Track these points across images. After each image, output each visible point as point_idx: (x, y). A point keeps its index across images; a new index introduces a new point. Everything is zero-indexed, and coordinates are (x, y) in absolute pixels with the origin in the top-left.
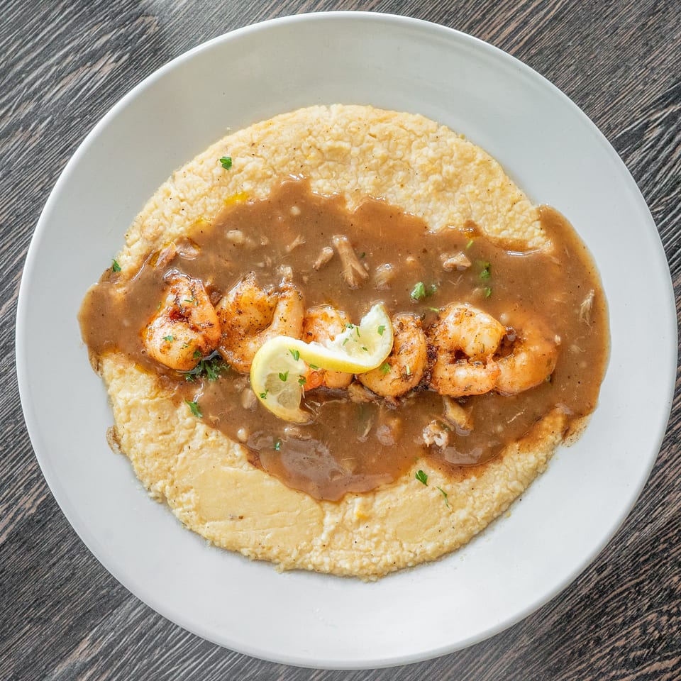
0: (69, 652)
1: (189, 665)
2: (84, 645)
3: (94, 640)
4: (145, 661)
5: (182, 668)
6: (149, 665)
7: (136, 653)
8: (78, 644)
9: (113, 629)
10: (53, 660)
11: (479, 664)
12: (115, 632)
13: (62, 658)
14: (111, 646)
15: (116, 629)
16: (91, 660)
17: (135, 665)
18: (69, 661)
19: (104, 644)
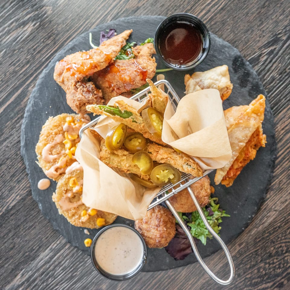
0: (12, 280)
1: (64, 285)
2: (19, 277)
3: (23, 275)
4: (45, 284)
5: (61, 287)
6: (47, 285)
7: (41, 280)
8: (16, 276)
9: (31, 270)
10: (5, 283)
11: (188, 285)
12: (32, 271)
13: (9, 283)
14: (30, 277)
15: (32, 270)
16: (22, 283)
17: (41, 285)
18: (12, 284)
19: (27, 276)
